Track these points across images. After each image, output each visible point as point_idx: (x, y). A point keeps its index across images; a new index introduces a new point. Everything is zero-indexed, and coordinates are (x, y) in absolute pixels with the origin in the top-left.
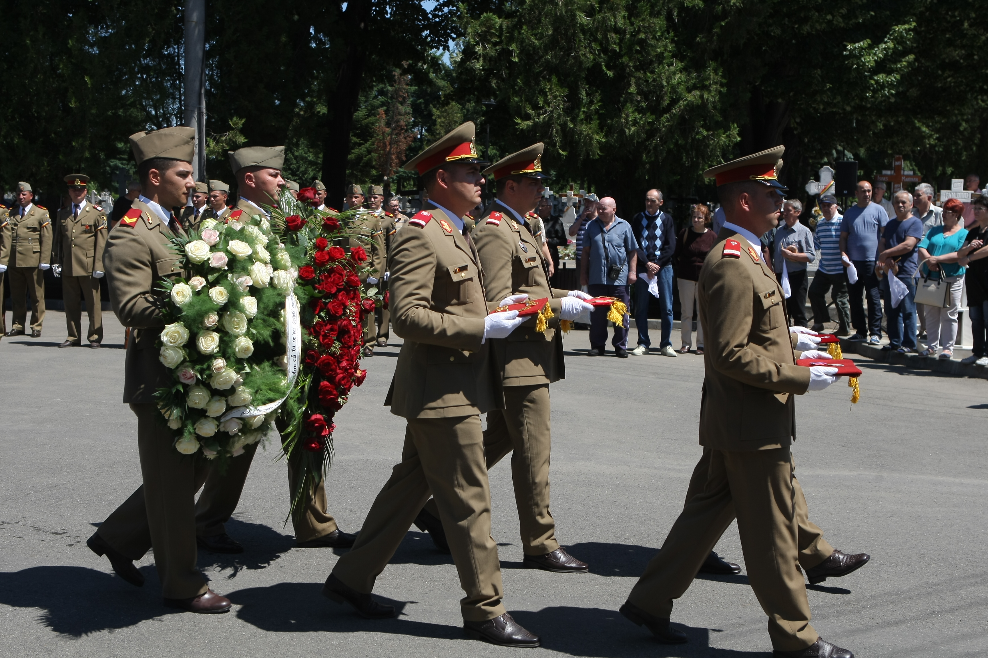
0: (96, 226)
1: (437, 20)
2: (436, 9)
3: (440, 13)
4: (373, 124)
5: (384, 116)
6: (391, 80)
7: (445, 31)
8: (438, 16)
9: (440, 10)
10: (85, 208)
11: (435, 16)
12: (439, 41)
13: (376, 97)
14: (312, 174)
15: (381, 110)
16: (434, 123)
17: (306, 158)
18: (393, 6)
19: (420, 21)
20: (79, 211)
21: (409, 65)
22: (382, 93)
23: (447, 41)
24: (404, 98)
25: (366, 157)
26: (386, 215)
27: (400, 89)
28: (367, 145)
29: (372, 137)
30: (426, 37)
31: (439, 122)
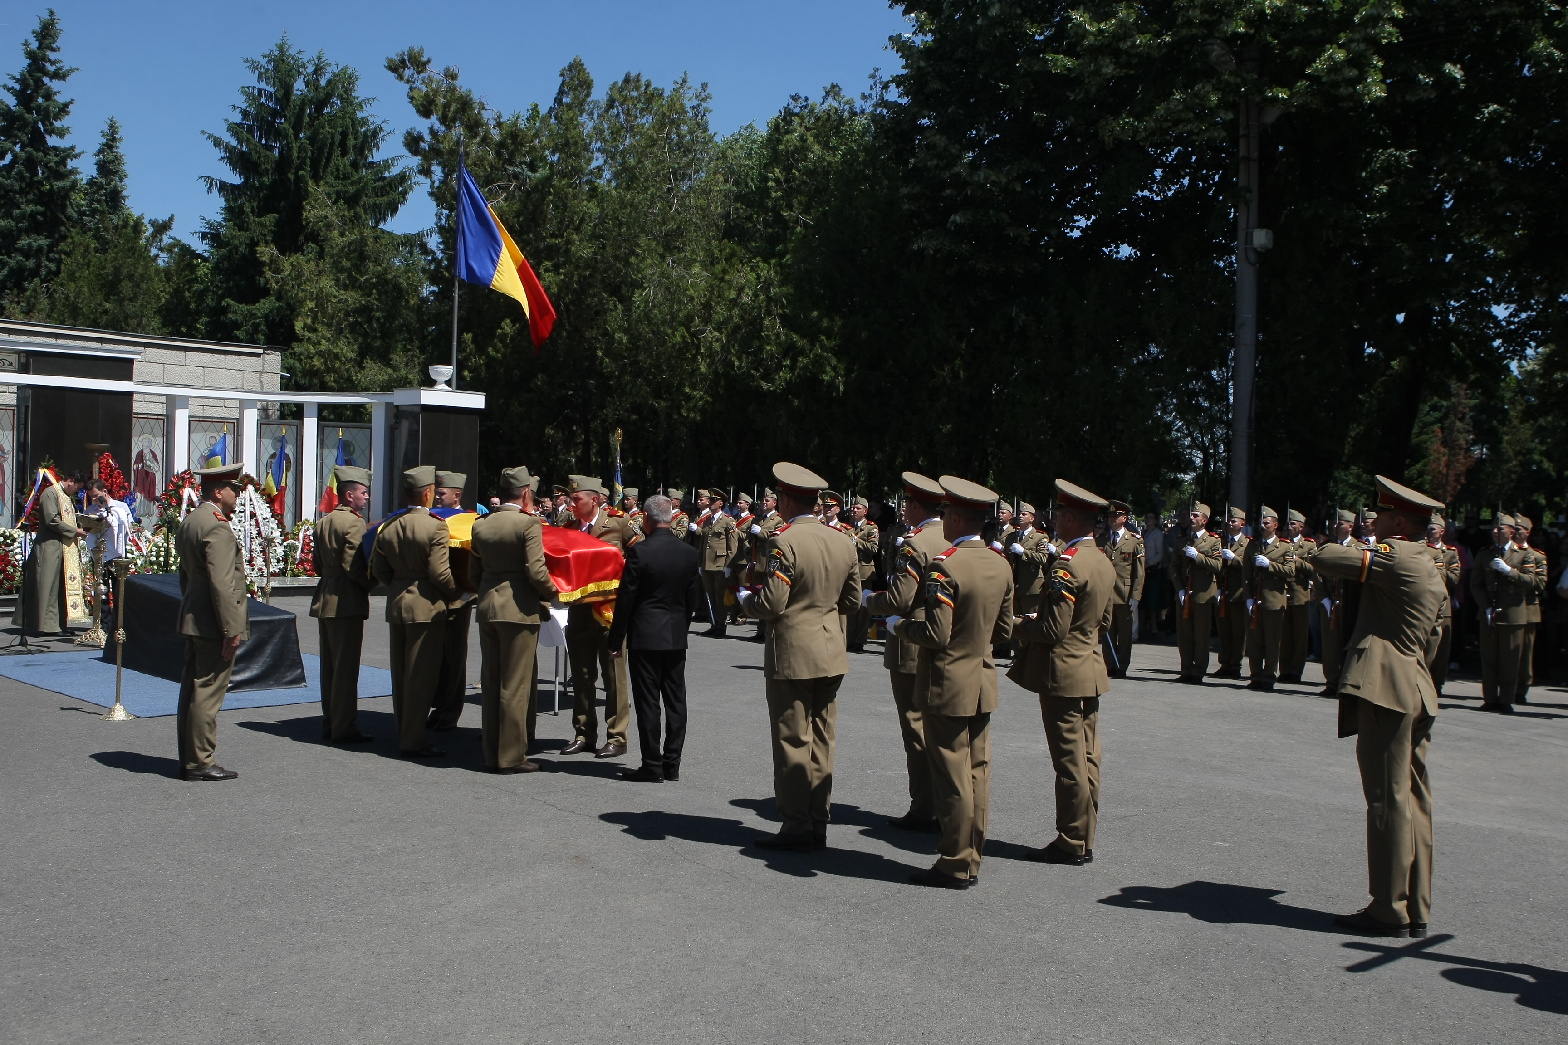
0: (1135, 554)
1: (1512, 327)
2: (1511, 315)
3: (1516, 320)
4: (1425, 443)
5: (1440, 435)
6: (1447, 394)
7: (1523, 340)
8: (1513, 323)
9: (1516, 316)
10: (1124, 536)
11: (1509, 323)
12: (1514, 351)
13: (1428, 414)
14: (1353, 498)
15: (1436, 427)
16: (1500, 441)
17: (1347, 481)
18: (1458, 314)
19: (1490, 329)
20: (1118, 540)
21: (1477, 379)
22: (1434, 408)
23: (1524, 350)
24: (1464, 415)
25: (1416, 479)
26: (1448, 549)
27: (1459, 403)
28: (1418, 466)
29: (1425, 457)
30: (1499, 348)
31: (1507, 441)
